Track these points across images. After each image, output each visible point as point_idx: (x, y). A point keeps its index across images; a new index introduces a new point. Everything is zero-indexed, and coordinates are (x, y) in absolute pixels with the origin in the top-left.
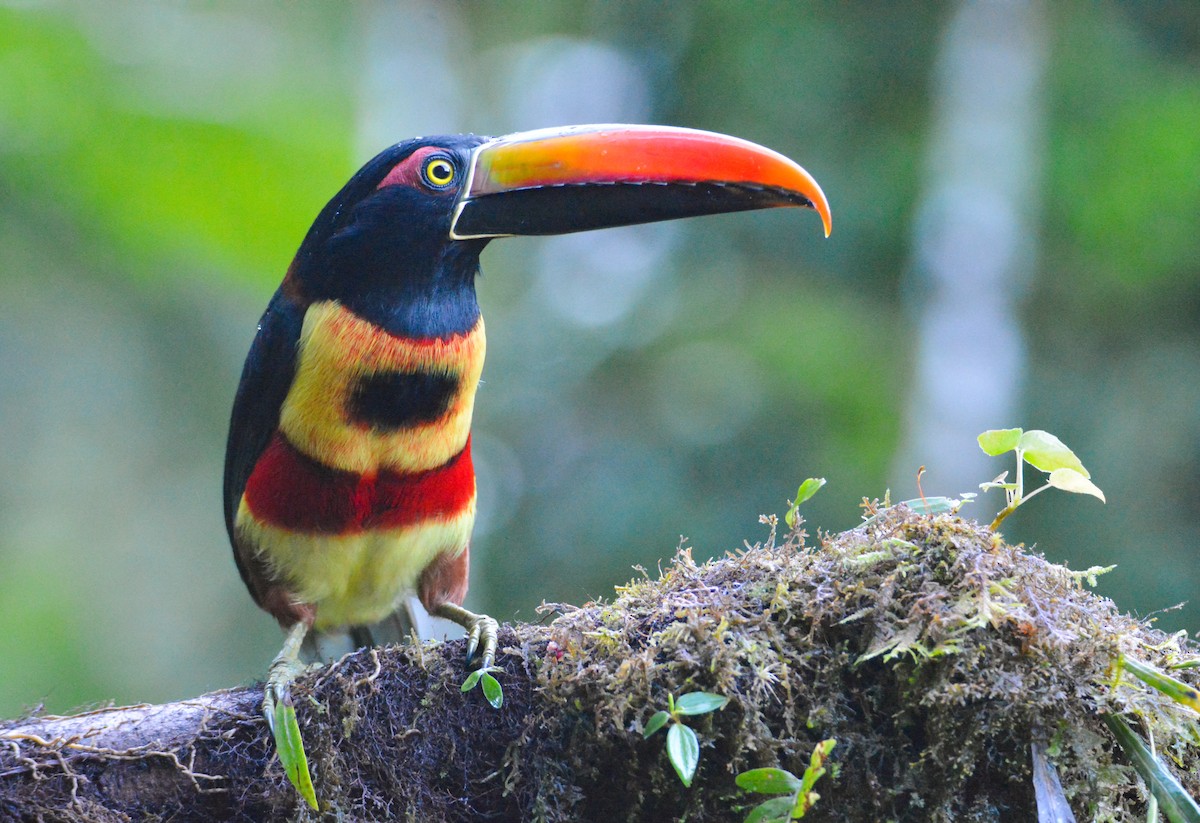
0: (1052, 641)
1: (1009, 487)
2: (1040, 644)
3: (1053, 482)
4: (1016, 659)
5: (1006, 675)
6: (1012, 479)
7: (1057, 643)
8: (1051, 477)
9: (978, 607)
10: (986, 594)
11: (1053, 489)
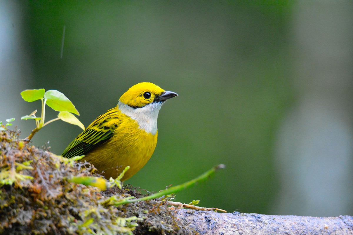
0: (48, 197)
1: (37, 119)
2: (42, 198)
3: (61, 117)
4: (30, 205)
5: (24, 212)
6: (39, 115)
7: (50, 198)
8: (60, 114)
9: (9, 175)
10: (14, 169)
11: (60, 120)
